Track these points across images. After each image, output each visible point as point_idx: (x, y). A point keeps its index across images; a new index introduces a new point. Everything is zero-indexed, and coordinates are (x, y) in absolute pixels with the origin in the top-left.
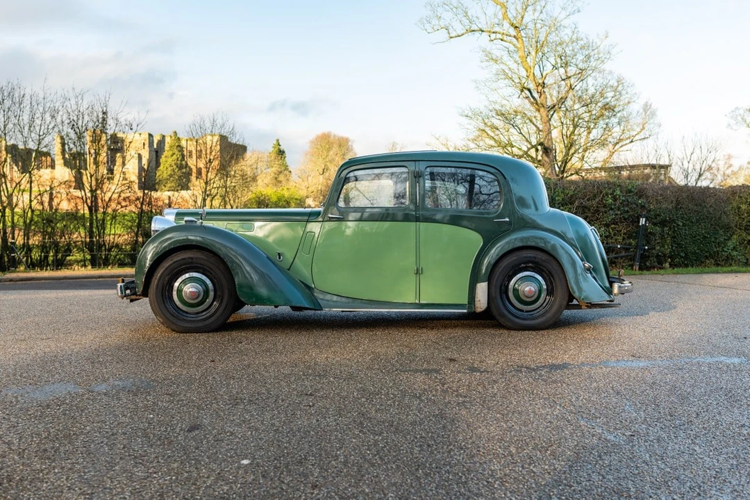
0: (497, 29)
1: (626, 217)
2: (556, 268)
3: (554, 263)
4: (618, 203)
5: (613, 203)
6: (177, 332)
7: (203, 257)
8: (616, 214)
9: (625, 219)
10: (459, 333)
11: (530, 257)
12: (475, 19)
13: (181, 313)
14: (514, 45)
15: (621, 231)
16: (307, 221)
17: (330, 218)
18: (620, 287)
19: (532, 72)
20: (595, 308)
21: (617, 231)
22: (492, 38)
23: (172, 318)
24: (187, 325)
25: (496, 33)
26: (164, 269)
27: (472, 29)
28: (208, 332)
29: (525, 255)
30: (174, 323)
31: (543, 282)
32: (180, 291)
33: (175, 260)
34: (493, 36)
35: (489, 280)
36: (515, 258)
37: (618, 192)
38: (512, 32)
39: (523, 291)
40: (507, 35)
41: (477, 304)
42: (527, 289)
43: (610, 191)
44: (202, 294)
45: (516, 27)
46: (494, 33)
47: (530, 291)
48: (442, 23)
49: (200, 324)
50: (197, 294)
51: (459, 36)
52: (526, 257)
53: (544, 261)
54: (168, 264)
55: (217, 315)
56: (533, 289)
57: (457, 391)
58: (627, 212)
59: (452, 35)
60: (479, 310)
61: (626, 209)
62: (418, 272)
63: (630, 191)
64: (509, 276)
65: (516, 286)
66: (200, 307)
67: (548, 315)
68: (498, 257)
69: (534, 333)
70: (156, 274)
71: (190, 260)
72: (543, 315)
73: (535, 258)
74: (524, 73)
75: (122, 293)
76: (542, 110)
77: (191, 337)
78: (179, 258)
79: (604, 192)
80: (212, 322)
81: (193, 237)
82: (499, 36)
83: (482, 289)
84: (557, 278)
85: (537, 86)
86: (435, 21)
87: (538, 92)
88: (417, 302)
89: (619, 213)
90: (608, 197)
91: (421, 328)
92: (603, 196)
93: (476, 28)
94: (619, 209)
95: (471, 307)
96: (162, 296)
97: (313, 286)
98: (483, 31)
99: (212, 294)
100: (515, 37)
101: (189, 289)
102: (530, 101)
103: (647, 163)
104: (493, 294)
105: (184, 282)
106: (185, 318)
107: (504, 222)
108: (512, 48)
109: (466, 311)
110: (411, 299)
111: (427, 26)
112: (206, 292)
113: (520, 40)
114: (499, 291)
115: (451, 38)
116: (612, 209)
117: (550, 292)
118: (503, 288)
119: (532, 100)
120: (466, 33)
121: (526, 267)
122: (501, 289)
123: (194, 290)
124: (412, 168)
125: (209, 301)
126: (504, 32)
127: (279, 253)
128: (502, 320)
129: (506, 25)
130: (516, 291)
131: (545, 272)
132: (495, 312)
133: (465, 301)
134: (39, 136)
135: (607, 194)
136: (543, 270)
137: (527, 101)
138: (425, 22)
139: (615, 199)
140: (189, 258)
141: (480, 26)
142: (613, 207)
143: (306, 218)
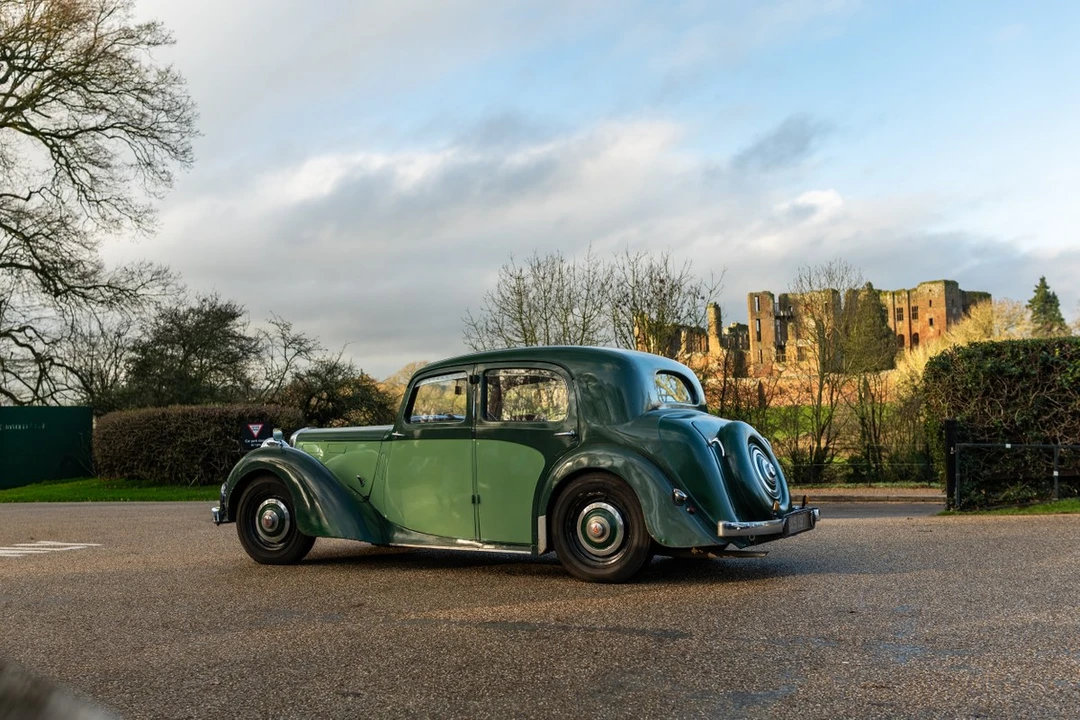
3: (627, 490)
6: (260, 563)
7: (278, 483)
11: (597, 482)
13: (263, 542)
16: (382, 441)
17: (395, 436)
18: (725, 526)
24: (265, 555)
26: (245, 496)
28: (282, 564)
29: (591, 480)
31: (618, 517)
32: (261, 517)
33: (254, 486)
35: (549, 513)
39: (591, 528)
41: (539, 545)
42: (594, 525)
44: (279, 523)
47: (598, 528)
49: (276, 556)
50: (273, 523)
52: (594, 483)
54: (248, 491)
55: (291, 546)
60: (540, 551)
62: (475, 501)
64: (576, 507)
65: (585, 521)
66: (278, 537)
71: (267, 486)
72: (618, 562)
73: (603, 483)
77: (264, 569)
80: (286, 555)
88: (478, 539)
95: (535, 548)
96: (247, 524)
97: (386, 517)
99: (287, 525)
106: (265, 548)
107: (569, 435)
109: (529, 553)
110: (471, 534)
112: (283, 523)
114: (563, 527)
117: (628, 532)
121: (596, 496)
122: (566, 526)
123: (269, 517)
125: (285, 530)
127: (359, 478)
130: (584, 528)
131: (620, 503)
133: (529, 538)
136: (617, 501)
140: (266, 483)
143: (382, 436)
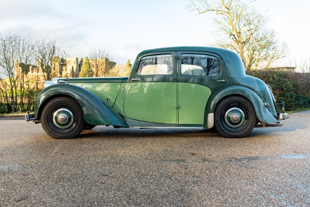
0: (219, 9)
1: (279, 87)
2: (250, 105)
3: (249, 103)
4: (275, 81)
5: (273, 80)
6: (55, 138)
7: (68, 100)
8: (274, 86)
9: (278, 88)
10: (199, 139)
11: (236, 100)
12: (210, 5)
13: (57, 129)
14: (227, 16)
15: (276, 93)
16: (121, 83)
17: (132, 80)
18: (283, 116)
19: (235, 27)
20: (270, 127)
21: (275, 93)
22: (218, 13)
23: (52, 131)
24: (60, 135)
25: (219, 11)
26: (48, 106)
27: (209, 9)
28: (71, 138)
29: (233, 99)
30: (53, 134)
31: (243, 113)
32: (56, 118)
33: (54, 102)
34: (218, 12)
35: (215, 112)
36: (228, 100)
37: (275, 76)
38: (226, 10)
39: (233, 118)
40: (224, 12)
41: (209, 124)
42: (234, 116)
43: (271, 75)
44: (68, 119)
45: (228, 8)
46: (218, 11)
47: (236, 117)
48: (196, 7)
49: (67, 135)
50: (65, 119)
51: (203, 13)
52: (234, 100)
53: (243, 102)
54: (50, 104)
55: (75, 130)
56: (237, 117)
57: (194, 174)
58: (280, 85)
59: (200, 12)
60: (209, 127)
61: (279, 83)
62: (178, 108)
63: (281, 75)
64: (225, 110)
65: (229, 115)
66: (66, 126)
67: (246, 130)
68: (219, 100)
69: (238, 139)
70: (44, 109)
71: (61, 102)
72: (243, 130)
73: (238, 100)
74: (231, 28)
75: (27, 119)
76: (239, 44)
78: (56, 101)
79: (269, 75)
80: (72, 134)
81: (63, 90)
82: (221, 12)
83: (211, 116)
84: (250, 111)
85: (237, 33)
86: (193, 6)
87: (237, 36)
88: (177, 123)
89: (276, 85)
90: (270, 78)
91: (179, 137)
92: (268, 77)
93: (211, 9)
94: (275, 83)
95: (206, 126)
96: (48, 120)
97: (125, 115)
98: (213, 10)
99: (72, 120)
100: (227, 13)
101: (61, 117)
102: (234, 40)
103: (285, 66)
104: (217, 119)
105: (59, 113)
106: (59, 131)
107: (222, 82)
108: (226, 17)
109: (202, 128)
110: (174, 122)
111: (190, 9)
112: (70, 119)
113: (229, 14)
114: (220, 117)
115: (200, 13)
116: (272, 83)
117: (247, 118)
118: (222, 116)
119: (235, 40)
120: (206, 11)
121: (234, 105)
122: (221, 116)
123: (64, 117)
124: (175, 55)
125: (71, 123)
126: (223, 10)
127: (107, 99)
128: (221, 133)
129: (224, 7)
130: (228, 118)
131: (244, 108)
132: (218, 129)
133: (202, 123)
134: (27, 57)
135: (270, 77)
136: (243, 107)
137: (233, 40)
138: (189, 7)
139: (274, 79)
140: (61, 101)
141: (212, 8)
142: (273, 82)
143: (121, 81)
